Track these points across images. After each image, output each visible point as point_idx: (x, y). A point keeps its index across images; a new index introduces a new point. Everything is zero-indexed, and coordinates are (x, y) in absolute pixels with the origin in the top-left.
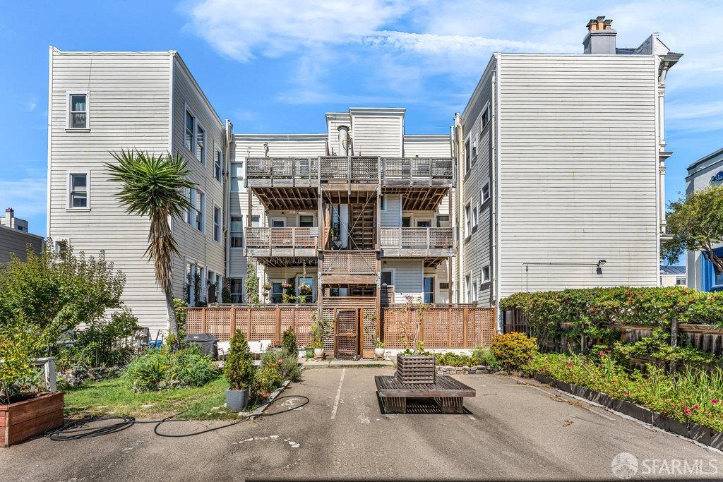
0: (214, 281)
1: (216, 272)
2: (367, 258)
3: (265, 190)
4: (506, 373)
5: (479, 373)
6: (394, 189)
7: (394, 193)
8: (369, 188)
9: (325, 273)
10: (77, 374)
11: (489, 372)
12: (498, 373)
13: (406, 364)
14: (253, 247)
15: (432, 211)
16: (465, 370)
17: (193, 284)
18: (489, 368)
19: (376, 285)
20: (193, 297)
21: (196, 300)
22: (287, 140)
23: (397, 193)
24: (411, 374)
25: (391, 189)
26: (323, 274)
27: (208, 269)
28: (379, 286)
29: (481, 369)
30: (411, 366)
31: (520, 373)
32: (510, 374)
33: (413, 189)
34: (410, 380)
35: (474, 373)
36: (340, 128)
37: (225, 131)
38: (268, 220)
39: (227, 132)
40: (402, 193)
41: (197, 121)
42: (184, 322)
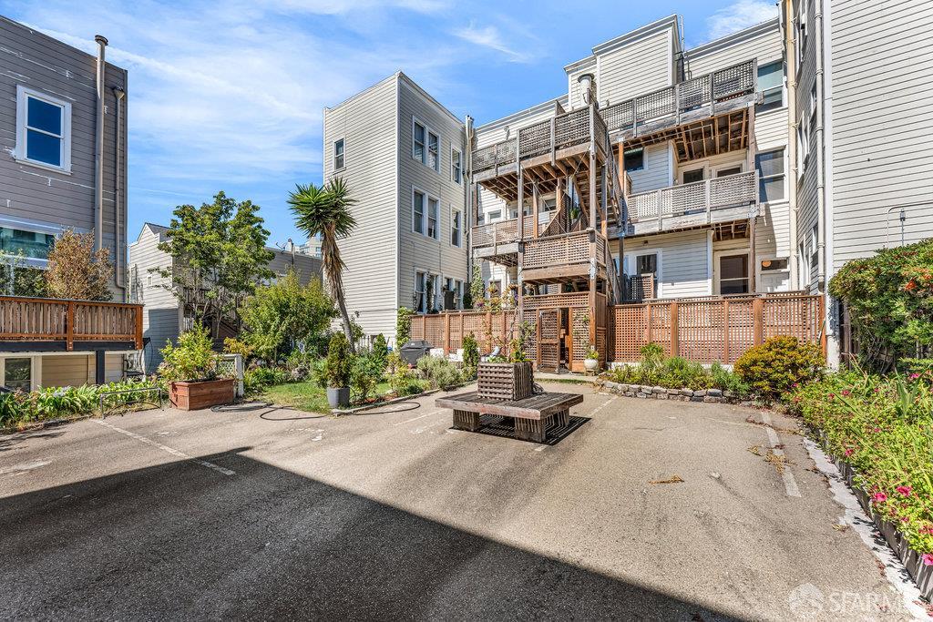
0: (453, 286)
1: (454, 278)
2: (579, 242)
3: (493, 181)
4: (759, 404)
5: (710, 401)
6: (655, 136)
7: (658, 141)
8: (578, 150)
9: (526, 267)
10: (300, 371)
11: (730, 400)
12: (747, 403)
13: (482, 372)
14: (477, 247)
15: (743, 151)
16: (685, 394)
17: (425, 292)
18: (728, 394)
19: (589, 276)
20: (425, 305)
21: (429, 307)
22: (529, 115)
23: (664, 140)
24: (486, 385)
25: (649, 138)
26: (523, 269)
27: (444, 275)
28: (593, 278)
29: (711, 394)
30: (486, 375)
31: (784, 408)
32: (769, 407)
33: (686, 128)
34: (486, 392)
35: (700, 401)
36: (580, 80)
37: (464, 129)
38: (510, 213)
39: (467, 129)
40: (673, 137)
41: (428, 129)
42: (408, 329)
